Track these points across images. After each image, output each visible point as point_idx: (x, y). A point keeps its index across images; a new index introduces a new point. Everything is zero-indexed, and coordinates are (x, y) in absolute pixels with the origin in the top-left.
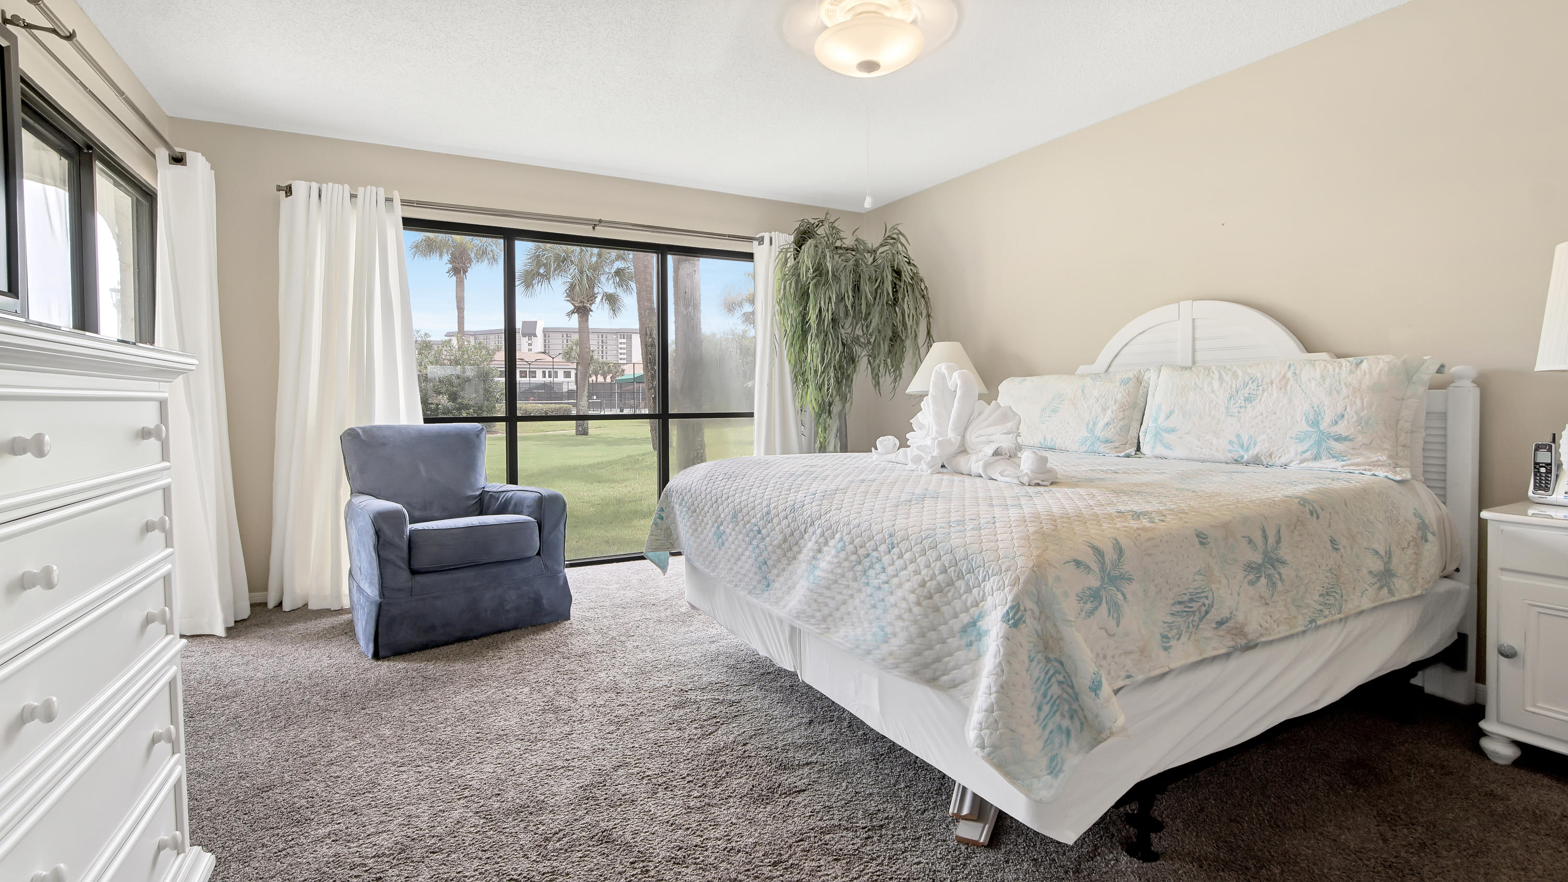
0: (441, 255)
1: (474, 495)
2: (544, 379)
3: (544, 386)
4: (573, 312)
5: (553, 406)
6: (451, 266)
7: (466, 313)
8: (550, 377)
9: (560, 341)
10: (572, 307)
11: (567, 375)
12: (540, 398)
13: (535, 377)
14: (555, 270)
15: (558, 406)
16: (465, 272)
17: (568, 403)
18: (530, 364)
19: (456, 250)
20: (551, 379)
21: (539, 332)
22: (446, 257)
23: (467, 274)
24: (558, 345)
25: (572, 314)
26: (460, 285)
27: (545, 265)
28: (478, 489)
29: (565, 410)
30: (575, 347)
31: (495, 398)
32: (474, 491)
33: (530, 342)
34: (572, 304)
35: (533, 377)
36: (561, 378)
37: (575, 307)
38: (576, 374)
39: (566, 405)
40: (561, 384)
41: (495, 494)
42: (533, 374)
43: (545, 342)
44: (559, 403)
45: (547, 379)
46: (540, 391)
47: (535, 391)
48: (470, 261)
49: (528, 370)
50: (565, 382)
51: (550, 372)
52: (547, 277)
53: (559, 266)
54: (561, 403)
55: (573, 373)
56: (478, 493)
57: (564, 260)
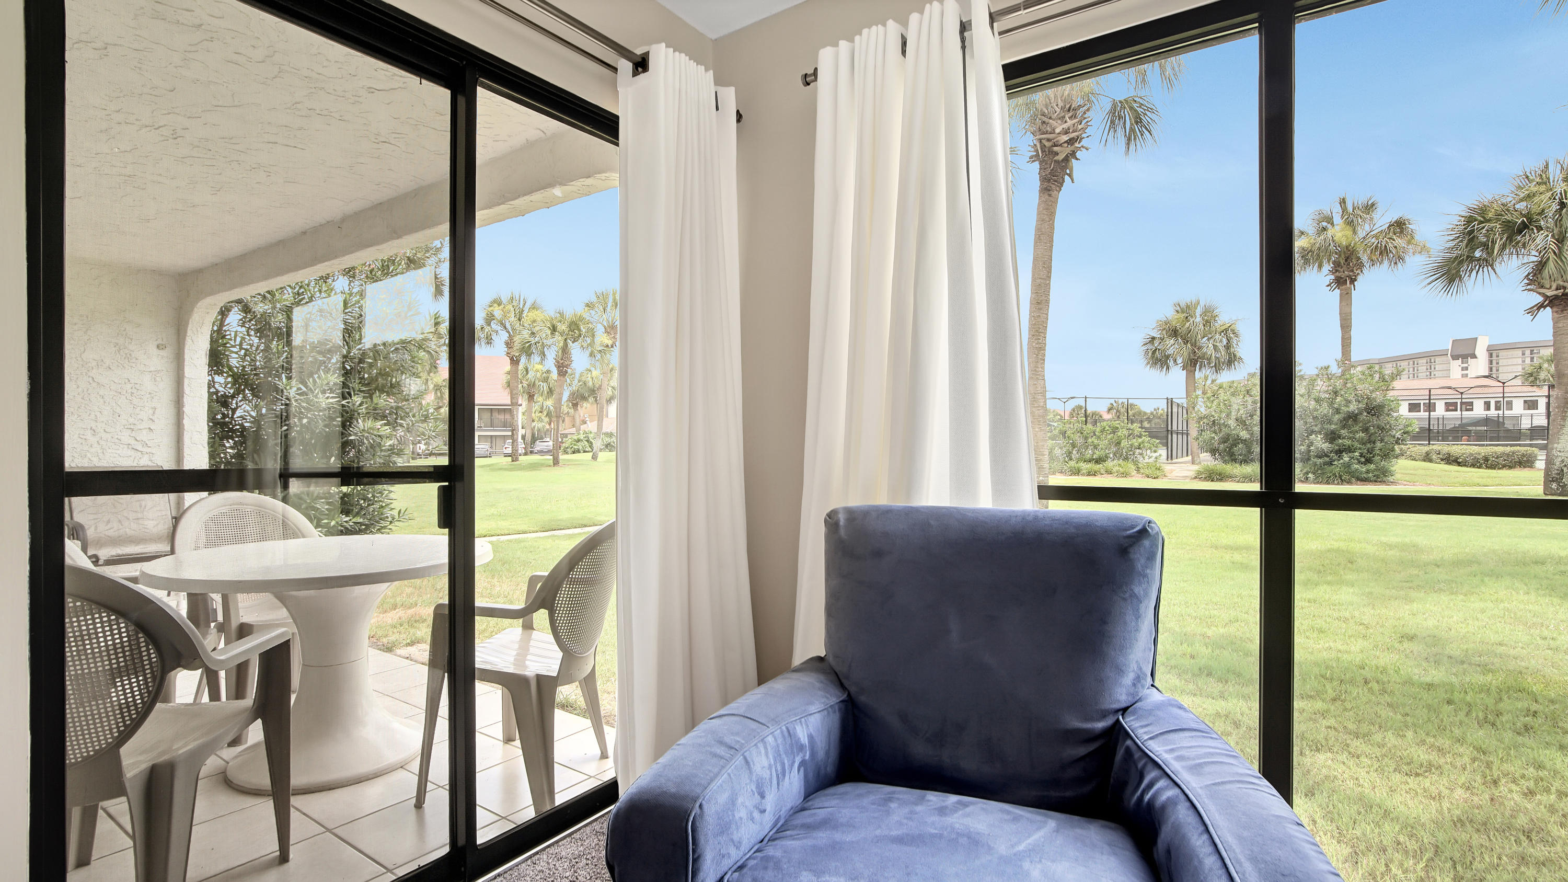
0: (1320, 266)
1: (1086, 731)
2: (1487, 412)
3: (1487, 421)
4: (1541, 306)
5: (1500, 449)
6: (1333, 277)
7: (1354, 333)
8: (1498, 408)
9: (1520, 361)
10: (1540, 299)
11: (1531, 405)
12: (1480, 437)
13: (1472, 410)
14: (1503, 248)
15: (1508, 449)
16: (1353, 281)
17: (1531, 445)
18: (1462, 393)
19: (1340, 256)
20: (1501, 412)
21: (1481, 350)
22: (1327, 267)
23: (1356, 283)
24: (1512, 366)
25: (1539, 309)
26: (1346, 298)
27: (1485, 245)
28: (1104, 715)
29: (1523, 455)
30: (1546, 365)
31: (1394, 437)
32: (1092, 719)
33: (1466, 365)
34: (1540, 293)
35: (1467, 410)
36: (1518, 407)
37: (1546, 297)
38: (1548, 404)
39: (1525, 448)
40: (1518, 418)
41: (1137, 755)
42: (1469, 406)
43: (1491, 362)
44: (1511, 445)
45: (1493, 412)
46: (1478, 428)
47: (1470, 428)
48: (1361, 266)
49: (1459, 401)
50: (1526, 415)
51: (1497, 402)
52: (1488, 262)
53: (1510, 239)
54: (1516, 445)
55: (1542, 403)
56: (1100, 725)
57: (1524, 226)
